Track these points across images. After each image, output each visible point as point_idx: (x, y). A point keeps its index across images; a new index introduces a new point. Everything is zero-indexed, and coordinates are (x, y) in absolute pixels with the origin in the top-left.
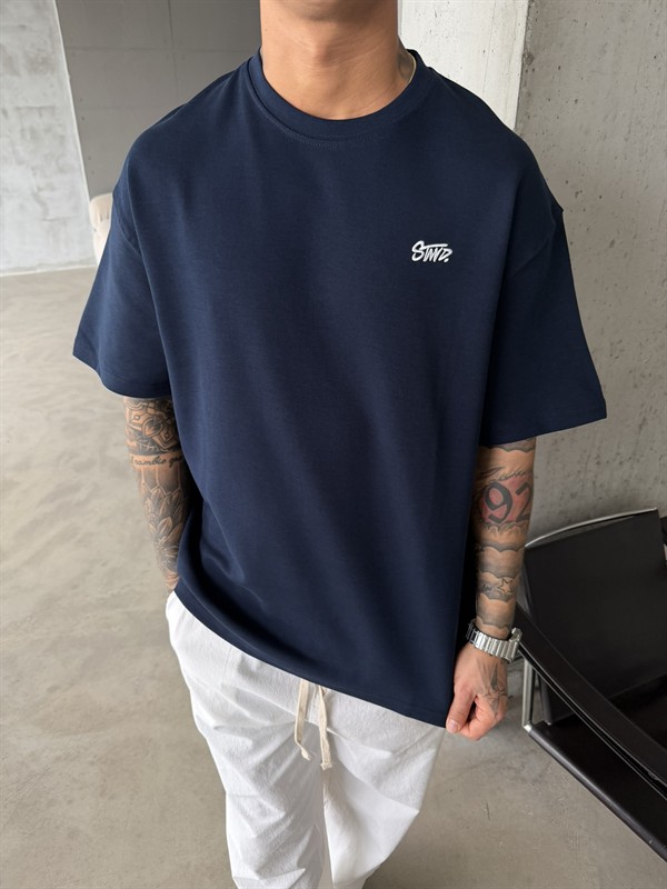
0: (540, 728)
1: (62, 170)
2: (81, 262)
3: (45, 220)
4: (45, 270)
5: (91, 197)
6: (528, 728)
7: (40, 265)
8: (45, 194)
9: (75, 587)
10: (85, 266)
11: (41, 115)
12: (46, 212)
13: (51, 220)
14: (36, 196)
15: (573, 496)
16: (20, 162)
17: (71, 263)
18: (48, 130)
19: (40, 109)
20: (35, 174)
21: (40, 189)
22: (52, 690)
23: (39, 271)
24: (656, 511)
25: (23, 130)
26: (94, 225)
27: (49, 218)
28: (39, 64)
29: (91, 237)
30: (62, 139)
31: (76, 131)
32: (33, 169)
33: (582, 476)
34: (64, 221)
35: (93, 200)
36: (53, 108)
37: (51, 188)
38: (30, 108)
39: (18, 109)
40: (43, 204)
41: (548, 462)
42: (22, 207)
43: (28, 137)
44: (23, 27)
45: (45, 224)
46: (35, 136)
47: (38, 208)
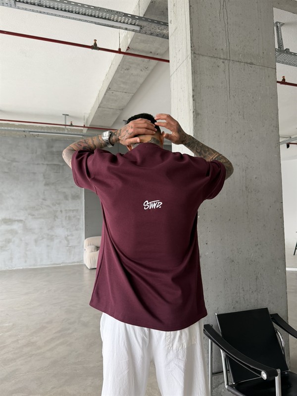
0: (232, 386)
1: (77, 230)
2: (78, 262)
3: (67, 246)
4: (64, 265)
5: (85, 238)
6: (226, 386)
7: (62, 263)
8: (69, 238)
9: (65, 358)
10: (79, 264)
11: (73, 212)
12: (68, 244)
14: (66, 238)
15: (237, 302)
16: (63, 227)
17: (74, 262)
18: (74, 217)
19: (73, 210)
20: (67, 231)
21: (68, 236)
22: (53, 388)
23: (62, 265)
24: (267, 308)
25: (66, 217)
26: (85, 248)
27: (69, 246)
28: (76, 197)
29: (83, 253)
30: (79, 219)
31: (84, 217)
32: (67, 229)
33: (238, 294)
34: (74, 247)
36: (77, 210)
37: (72, 235)
38: (70, 210)
39: (66, 210)
40: (68, 241)
41: (225, 287)
42: (60, 242)
43: (67, 218)
44: (72, 187)
45: (68, 248)
46: (70, 218)
47: (66, 242)
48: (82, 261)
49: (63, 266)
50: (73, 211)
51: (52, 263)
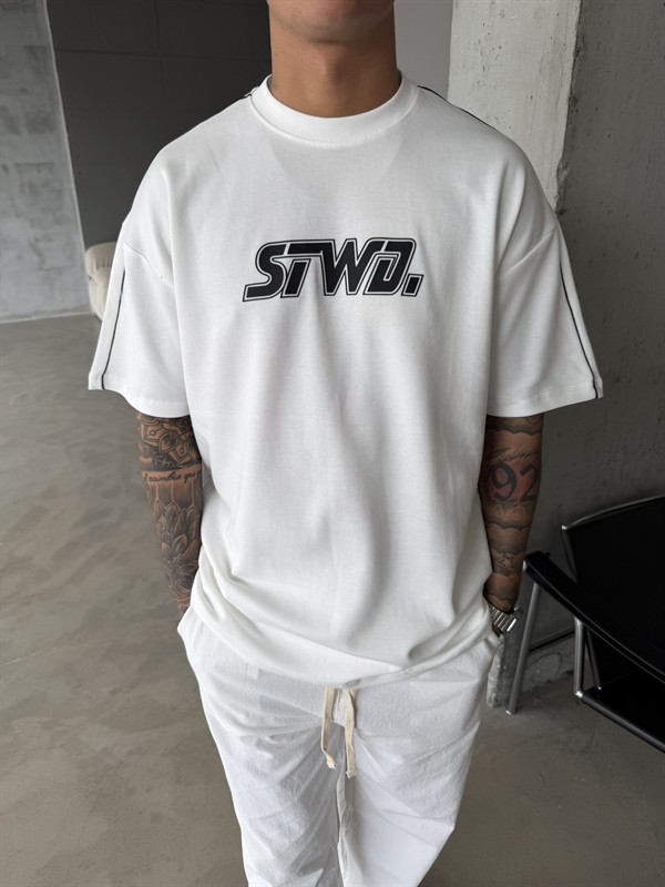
0: (591, 693)
1: (58, 222)
2: (75, 309)
3: (41, 269)
4: (39, 318)
5: (87, 247)
6: (579, 694)
7: (35, 313)
8: (41, 245)
10: (78, 313)
11: (39, 171)
12: (42, 262)
13: (48, 270)
14: (33, 247)
16: (18, 215)
17: (65, 310)
18: (46, 185)
20: (32, 227)
21: (37, 240)
23: (34, 318)
25: (22, 185)
26: (89, 272)
27: (45, 267)
28: (40, 124)
29: (86, 285)
30: (59, 193)
31: (73, 185)
32: (32, 221)
34: (59, 271)
35: (90, 250)
36: (50, 165)
37: (48, 239)
38: (29, 165)
39: (18, 165)
40: (39, 253)
42: (19, 257)
45: (41, 273)
46: (33, 190)
47: (35, 258)
48: (87, 306)
49: (37, 321)
50: (39, 166)
51: (8, 314)
